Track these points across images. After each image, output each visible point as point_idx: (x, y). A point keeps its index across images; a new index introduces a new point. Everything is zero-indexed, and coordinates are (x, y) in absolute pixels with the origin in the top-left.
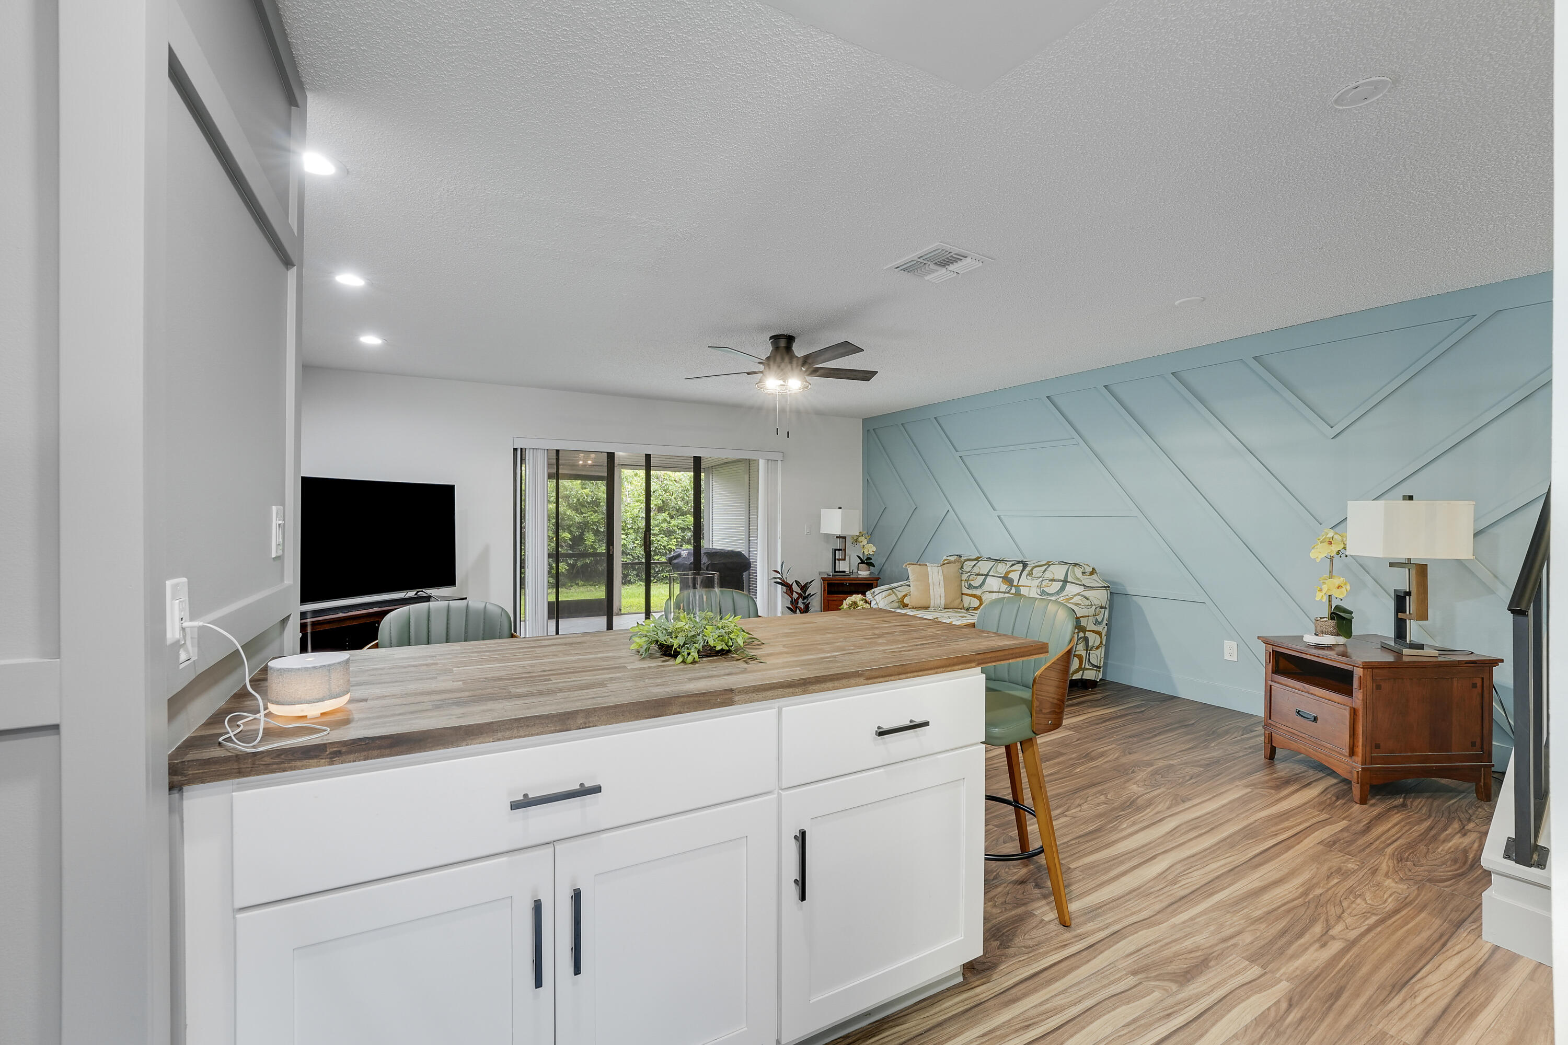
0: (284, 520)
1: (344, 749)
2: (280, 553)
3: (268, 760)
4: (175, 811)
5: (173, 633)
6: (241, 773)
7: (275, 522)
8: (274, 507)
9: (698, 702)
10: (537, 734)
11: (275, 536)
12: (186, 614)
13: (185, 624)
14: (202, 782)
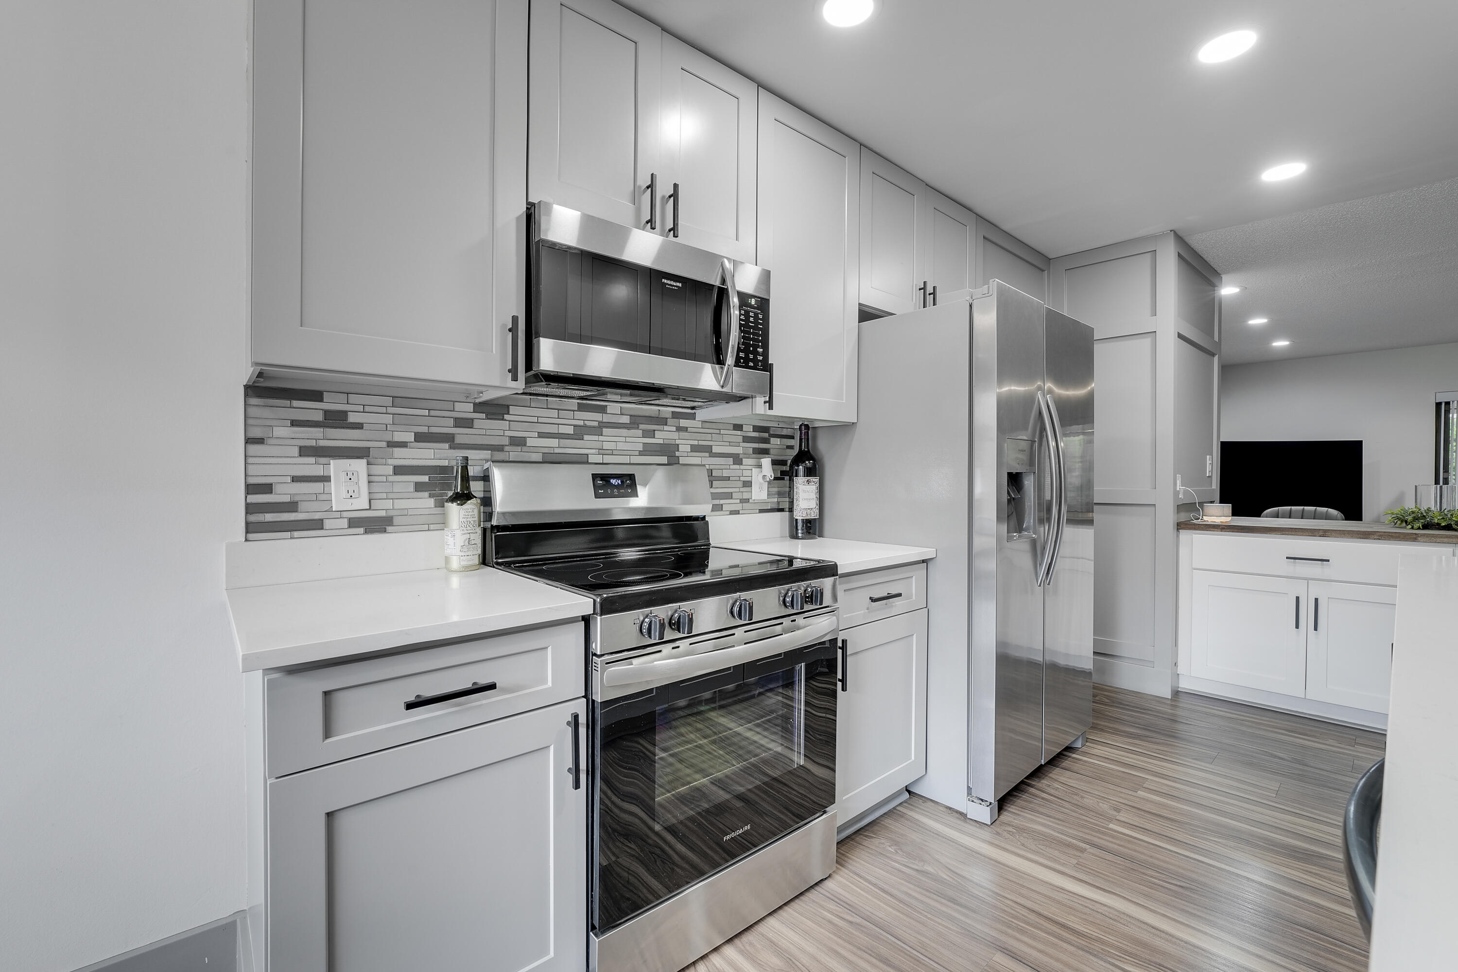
0: (1212, 461)
1: (1226, 527)
2: (1210, 475)
3: (1202, 527)
4: (1178, 536)
5: (1178, 489)
6: (1195, 529)
7: (1208, 462)
8: (1208, 456)
9: (1391, 536)
10: (1300, 535)
11: (1208, 468)
12: (1181, 485)
13: (1181, 487)
14: (1185, 529)
